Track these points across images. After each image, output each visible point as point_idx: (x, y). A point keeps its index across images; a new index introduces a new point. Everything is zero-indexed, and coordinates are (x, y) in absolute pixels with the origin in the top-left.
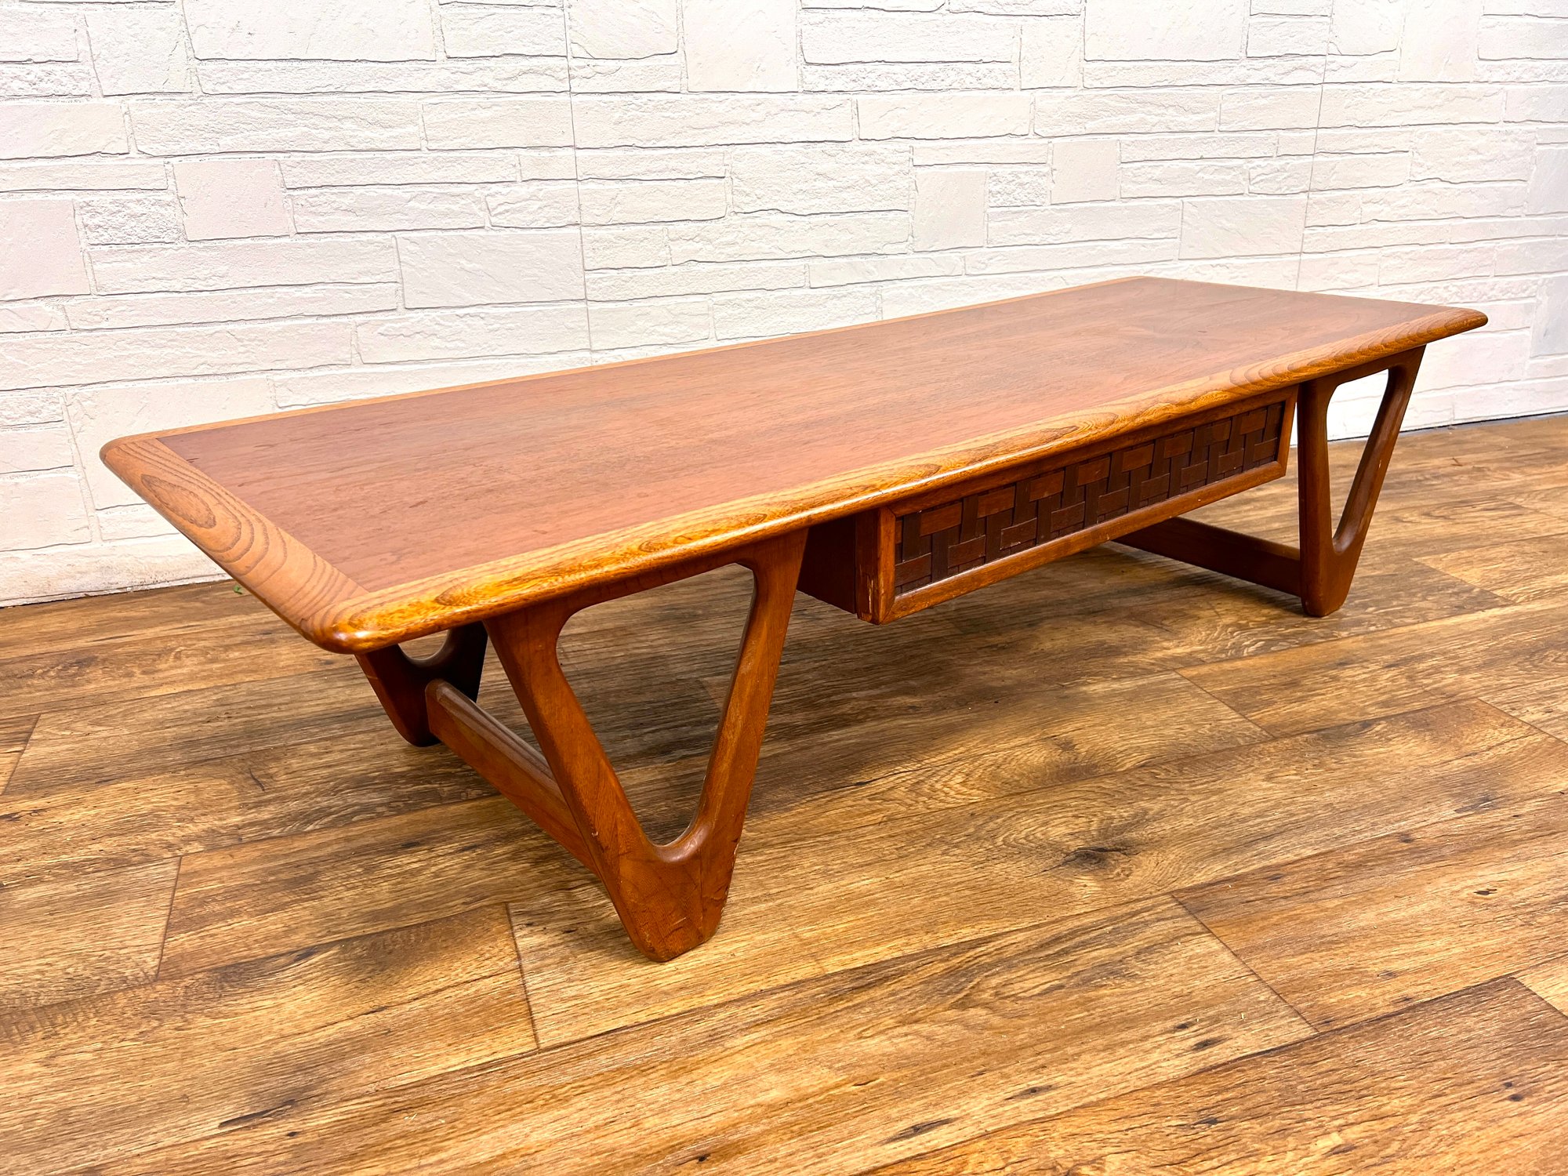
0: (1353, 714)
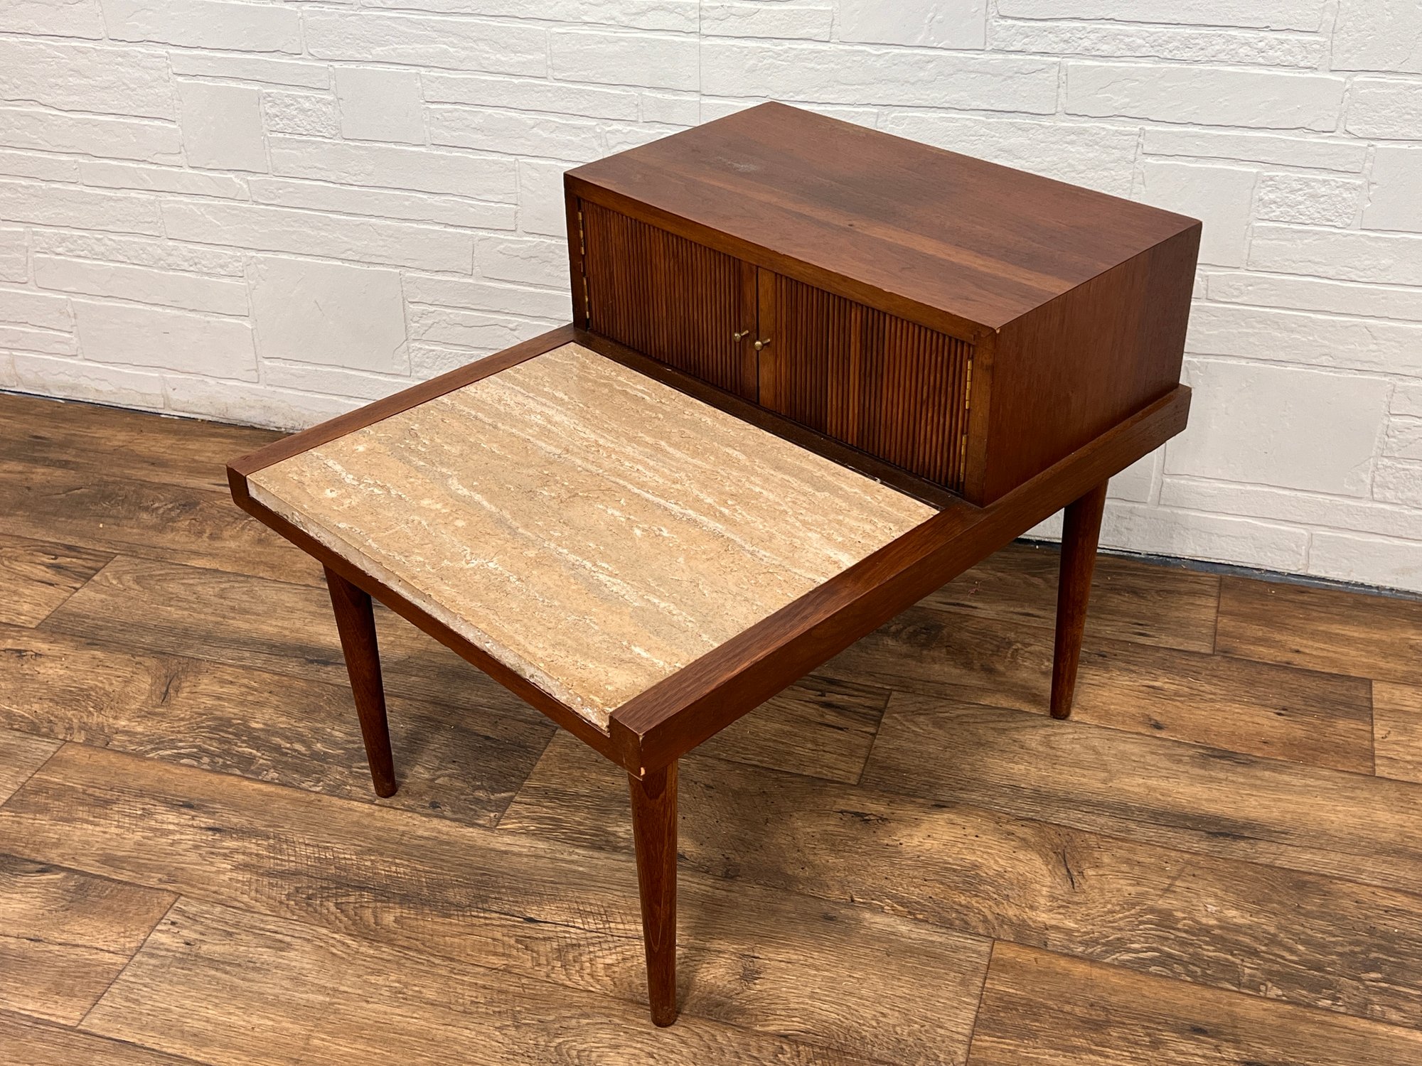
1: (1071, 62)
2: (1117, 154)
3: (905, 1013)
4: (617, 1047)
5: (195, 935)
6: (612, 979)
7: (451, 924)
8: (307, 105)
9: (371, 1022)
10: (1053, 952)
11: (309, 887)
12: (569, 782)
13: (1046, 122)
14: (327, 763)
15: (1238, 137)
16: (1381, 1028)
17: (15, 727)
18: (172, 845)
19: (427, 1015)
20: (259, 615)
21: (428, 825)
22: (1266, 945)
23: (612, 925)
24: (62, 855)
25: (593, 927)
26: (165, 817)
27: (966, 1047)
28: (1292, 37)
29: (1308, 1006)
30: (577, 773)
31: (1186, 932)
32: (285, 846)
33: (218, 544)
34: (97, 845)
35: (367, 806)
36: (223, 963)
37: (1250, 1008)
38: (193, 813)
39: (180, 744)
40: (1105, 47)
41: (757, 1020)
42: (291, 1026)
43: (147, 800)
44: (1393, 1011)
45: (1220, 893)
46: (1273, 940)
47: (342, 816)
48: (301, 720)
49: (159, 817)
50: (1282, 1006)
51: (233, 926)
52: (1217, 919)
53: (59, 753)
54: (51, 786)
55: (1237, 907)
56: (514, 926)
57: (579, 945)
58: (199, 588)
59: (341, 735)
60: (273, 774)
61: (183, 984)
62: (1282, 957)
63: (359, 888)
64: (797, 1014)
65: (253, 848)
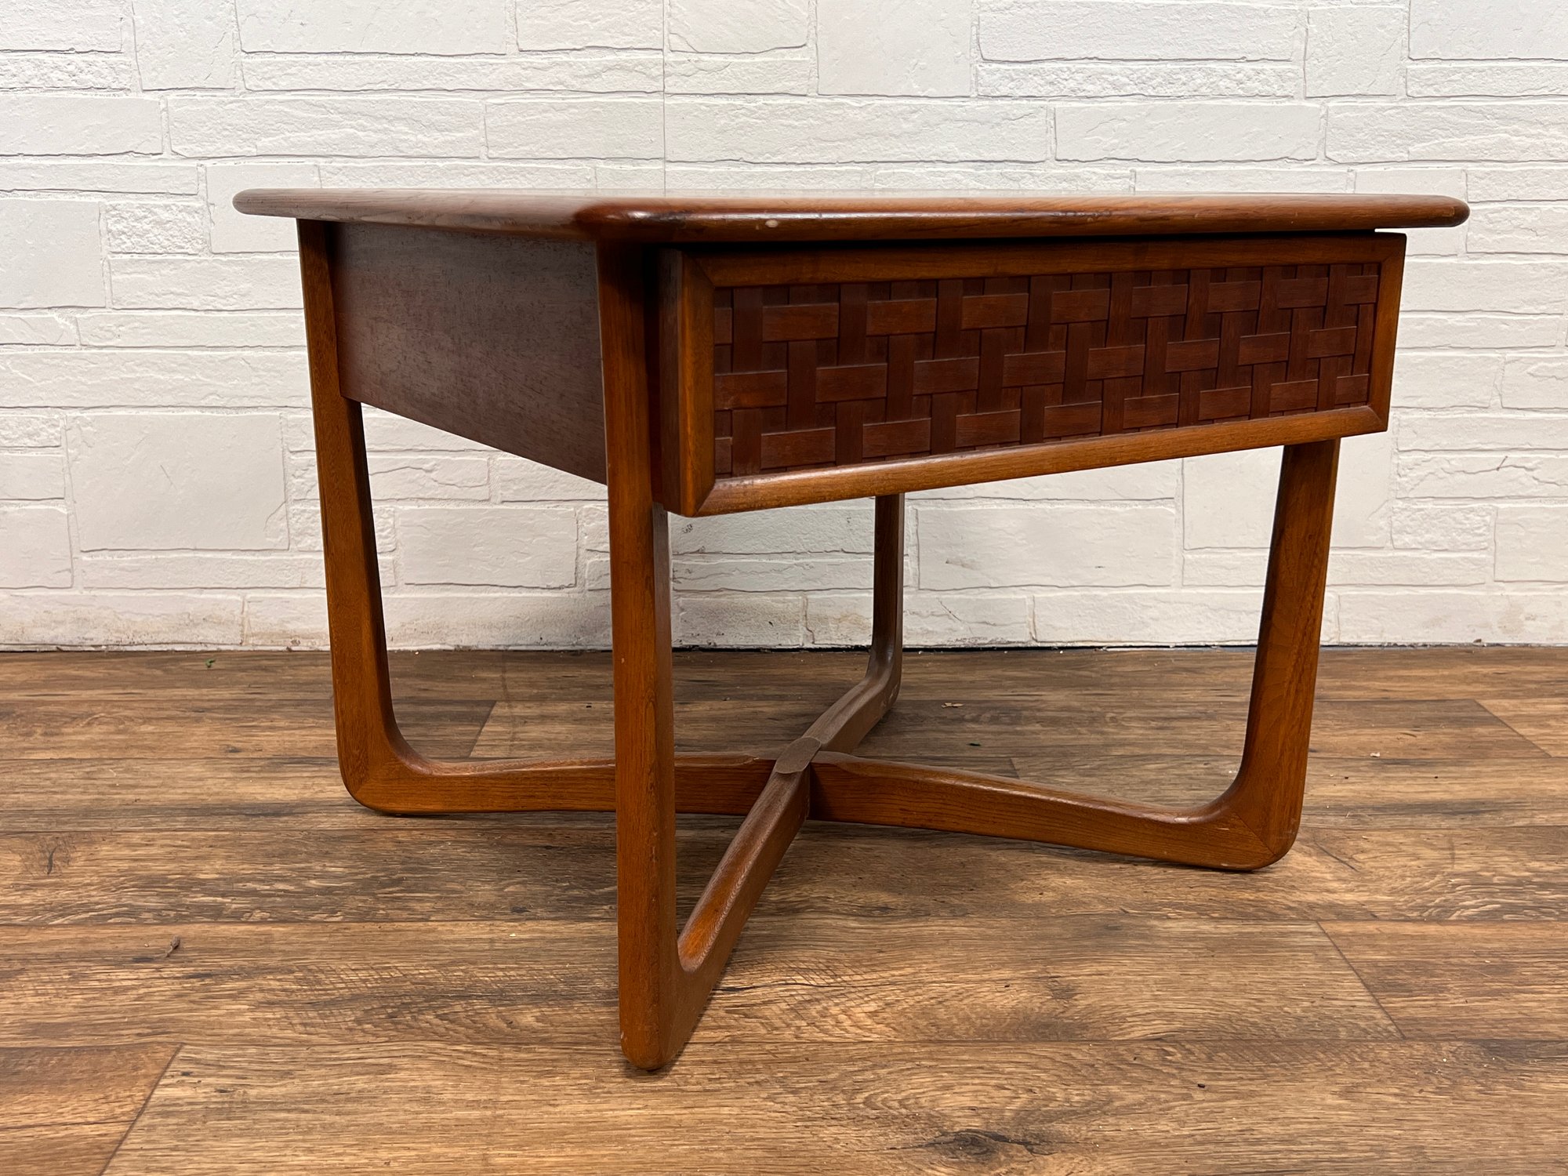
1: (1058, 104)
4: (947, 1088)
5: (229, 1081)
6: (888, 1025)
8: (165, 215)
9: (571, 1125)
10: (1388, 920)
11: (385, 1007)
13: (1037, 170)
14: (335, 895)
18: (138, 999)
20: (153, 787)
21: (522, 929)
23: (846, 978)
25: (822, 983)
26: (112, 976)
27: (1379, 1011)
28: (1267, 66)
31: (1507, 885)
32: (322, 976)
33: (58, 739)
34: (11, 1018)
35: (421, 924)
36: (293, 1103)
38: (158, 965)
39: (98, 906)
40: (1090, 87)
42: (447, 1150)
43: (72, 964)
47: (391, 936)
48: (272, 864)
49: (98, 977)
51: (286, 1063)
52: (1527, 871)
55: (1536, 859)
57: (817, 1000)
59: (339, 869)
60: (258, 915)
61: (240, 1136)
63: (460, 997)
64: (1152, 1017)
65: (275, 984)
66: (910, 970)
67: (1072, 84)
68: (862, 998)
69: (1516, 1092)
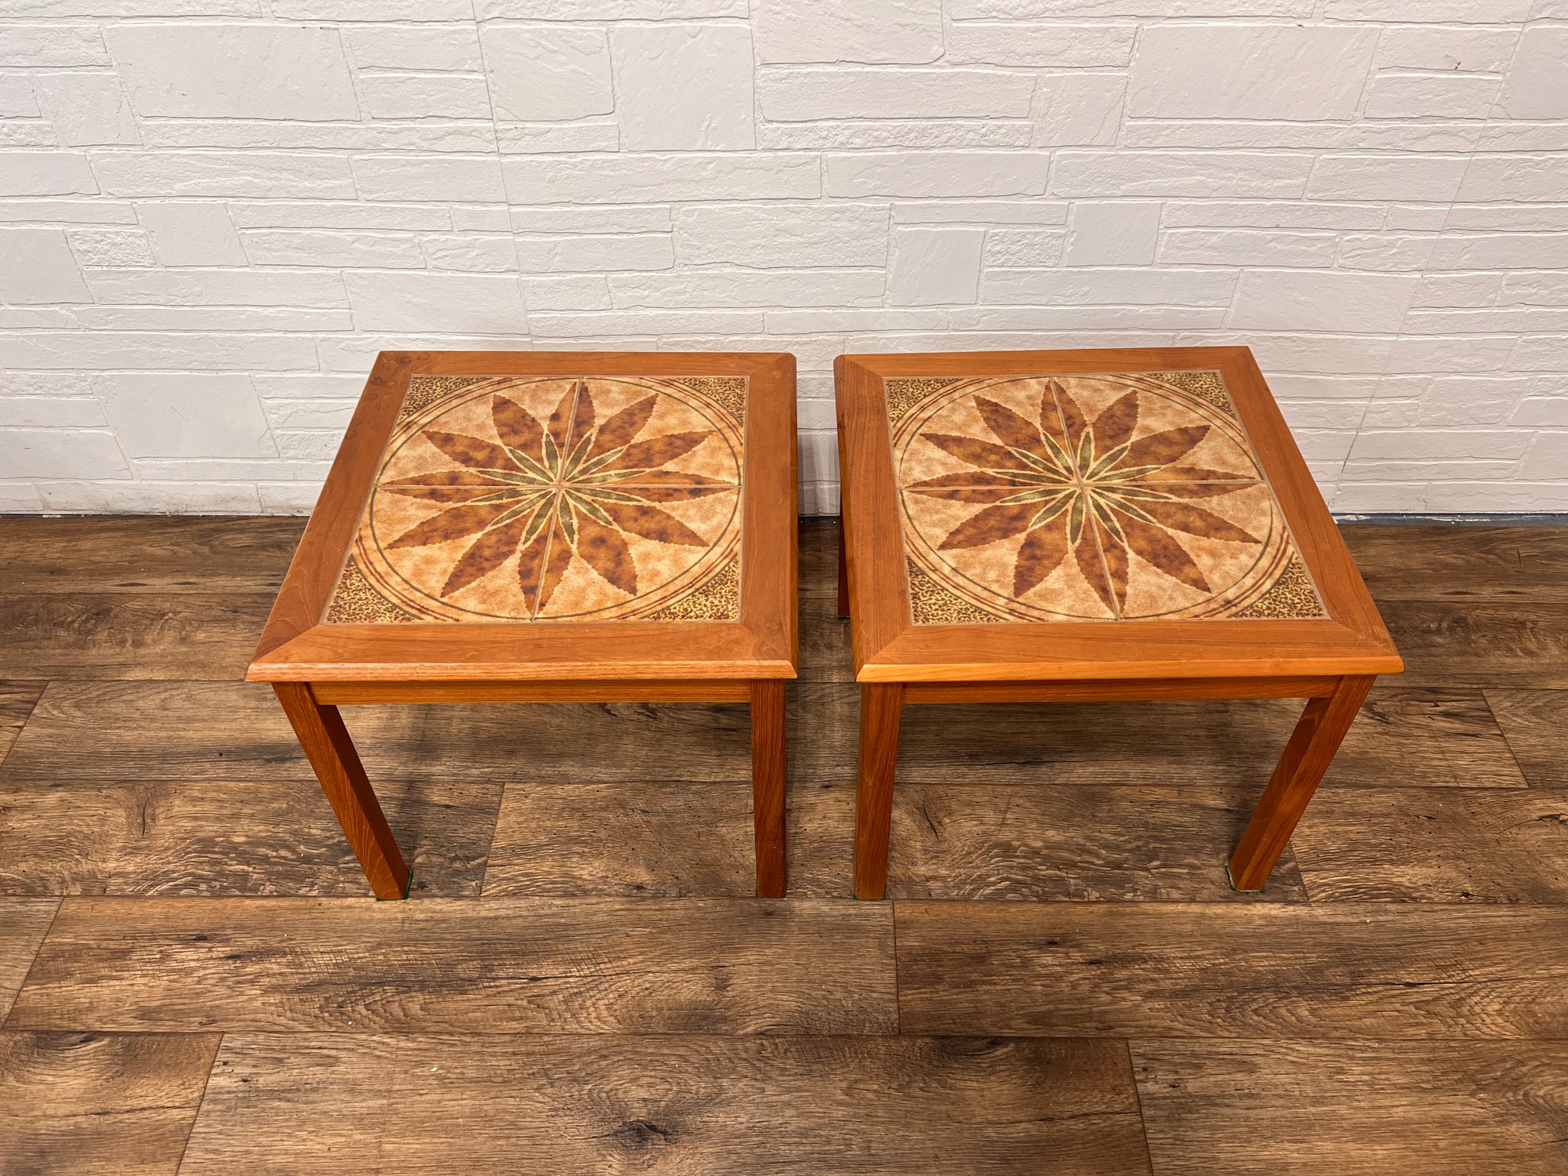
0: (994, 1024)
1: (830, 155)
2: (874, 225)
3: (845, 987)
4: (635, 1080)
5: (249, 1070)
6: (616, 1017)
7: (469, 1000)
8: (119, 239)
9: (429, 1114)
10: (936, 900)
11: (337, 995)
12: (529, 836)
13: (815, 205)
14: (315, 864)
15: (969, 205)
16: (1169, 908)
17: (10, 892)
18: (199, 982)
19: (474, 1093)
20: (205, 721)
21: (420, 907)
22: (1080, 855)
23: (602, 966)
24: (99, 1019)
25: (587, 972)
26: (183, 956)
27: (895, 1005)
28: (1006, 122)
29: (1119, 901)
30: (534, 825)
31: (1024, 857)
32: (303, 960)
33: (142, 651)
34: (130, 1000)
35: (363, 900)
36: (284, 1091)
37: (1080, 914)
38: (209, 945)
39: (175, 875)
40: (857, 141)
41: (738, 1024)
42: (361, 1137)
43: (162, 942)
44: (1174, 891)
45: (1039, 818)
46: (1084, 850)
47: (345, 915)
48: (277, 825)
49: (178, 957)
50: (1100, 906)
51: (279, 1050)
52: (1043, 840)
53: (62, 911)
54: (65, 948)
55: (1053, 826)
56: (522, 988)
57: (581, 992)
58: (140, 704)
59: (319, 832)
60: (269, 888)
61: (253, 1122)
62: (1093, 863)
63: (381, 984)
64: (766, 1010)
65: (275, 968)
66: (640, 958)
67: (841, 139)
68: (606, 990)
69: (941, 1090)
